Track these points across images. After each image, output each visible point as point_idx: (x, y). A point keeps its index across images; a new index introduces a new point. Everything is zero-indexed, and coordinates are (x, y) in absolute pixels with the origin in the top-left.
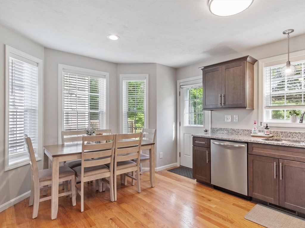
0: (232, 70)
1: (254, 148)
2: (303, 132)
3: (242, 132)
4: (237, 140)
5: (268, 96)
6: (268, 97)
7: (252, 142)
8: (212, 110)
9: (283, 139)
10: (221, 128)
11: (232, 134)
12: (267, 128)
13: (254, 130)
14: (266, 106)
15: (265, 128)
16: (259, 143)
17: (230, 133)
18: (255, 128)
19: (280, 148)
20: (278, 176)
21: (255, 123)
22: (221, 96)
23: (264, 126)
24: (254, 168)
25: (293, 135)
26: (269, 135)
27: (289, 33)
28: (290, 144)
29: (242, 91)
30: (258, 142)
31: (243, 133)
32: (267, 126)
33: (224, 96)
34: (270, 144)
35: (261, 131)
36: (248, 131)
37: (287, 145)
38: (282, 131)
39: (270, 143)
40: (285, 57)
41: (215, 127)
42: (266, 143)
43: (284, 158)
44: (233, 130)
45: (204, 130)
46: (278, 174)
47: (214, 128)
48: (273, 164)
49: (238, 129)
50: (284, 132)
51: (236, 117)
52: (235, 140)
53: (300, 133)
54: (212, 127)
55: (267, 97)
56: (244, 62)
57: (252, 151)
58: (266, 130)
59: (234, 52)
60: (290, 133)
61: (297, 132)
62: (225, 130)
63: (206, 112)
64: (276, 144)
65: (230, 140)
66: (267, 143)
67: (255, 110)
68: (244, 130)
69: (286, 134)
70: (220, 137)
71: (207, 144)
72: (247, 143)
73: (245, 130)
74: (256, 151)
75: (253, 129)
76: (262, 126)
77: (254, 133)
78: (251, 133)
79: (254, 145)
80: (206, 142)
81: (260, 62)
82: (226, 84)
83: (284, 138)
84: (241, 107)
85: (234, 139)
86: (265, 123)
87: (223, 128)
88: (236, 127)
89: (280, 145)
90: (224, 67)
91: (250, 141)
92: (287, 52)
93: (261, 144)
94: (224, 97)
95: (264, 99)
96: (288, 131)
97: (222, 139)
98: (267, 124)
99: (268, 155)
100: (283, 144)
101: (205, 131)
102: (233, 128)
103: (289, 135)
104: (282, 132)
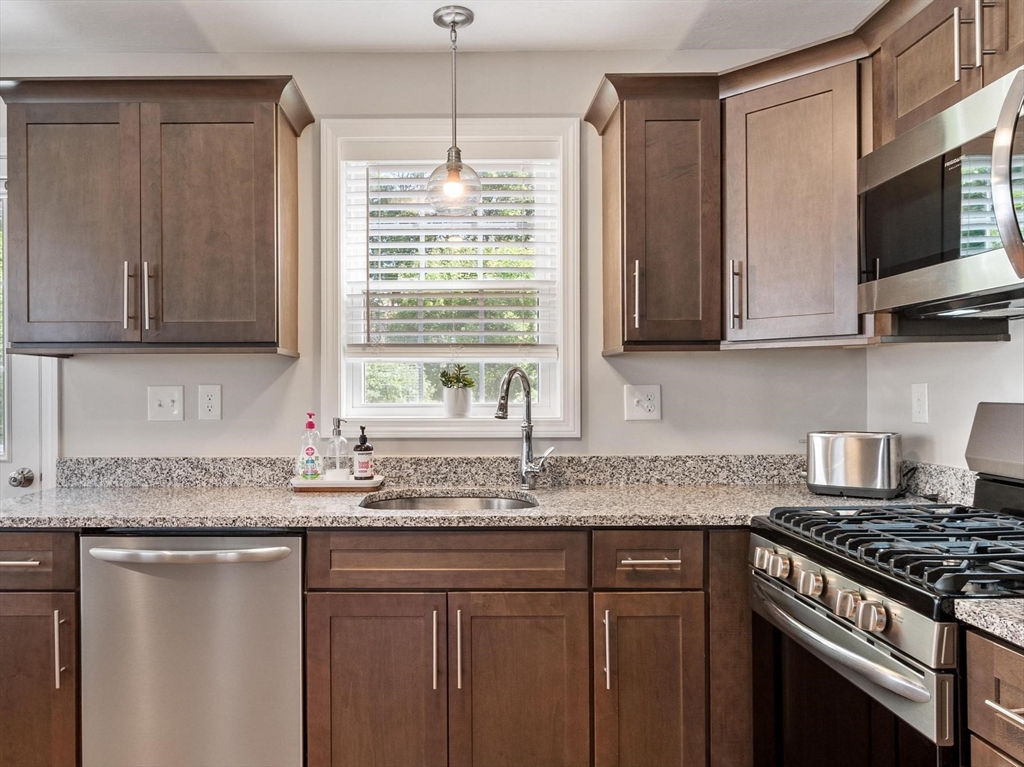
0: (198, 135)
1: (335, 556)
2: (490, 456)
3: (240, 471)
4: (250, 523)
5: (352, 295)
6: (356, 300)
7: (328, 524)
8: (64, 352)
9: (423, 490)
10: (126, 455)
11: (189, 485)
12: (363, 445)
13: (307, 458)
14: (349, 345)
15: (357, 448)
16: (362, 529)
17: (177, 485)
18: (309, 451)
19: (453, 540)
20: (446, 673)
21: (311, 425)
22: (136, 275)
23: (348, 439)
24: (336, 656)
25: (459, 470)
26: (371, 478)
27: (455, 23)
28: (491, 519)
29: (253, 259)
30: (359, 524)
31: (247, 477)
32: (364, 439)
33: (155, 276)
34: (413, 524)
35: (338, 465)
36: (272, 463)
37: (483, 524)
38: (417, 456)
39: (412, 519)
40: (439, 134)
41: (84, 456)
42: (392, 525)
43: (466, 585)
44: (196, 464)
45: (13, 474)
46: (444, 664)
47: (78, 462)
48: (422, 622)
49: (220, 456)
50: (426, 460)
51: (208, 397)
52: (238, 524)
53: (481, 461)
54: (68, 455)
55: (349, 300)
56: (265, 104)
57: (325, 573)
58: (358, 458)
59: (201, 46)
60: (448, 462)
61: (472, 456)
62: (147, 468)
63: (25, 363)
64: (437, 525)
65: (209, 524)
66: (400, 524)
67: (305, 360)
68: (250, 464)
69: (434, 470)
70: (148, 517)
71: (55, 565)
72: (302, 532)
73: (259, 462)
74: (349, 567)
75: (303, 456)
76: (342, 438)
77: (305, 474)
78: (292, 474)
79: (335, 540)
80: (50, 555)
81: (327, 127)
82: (166, 210)
83: (429, 489)
84: (249, 339)
85: (232, 516)
86: (354, 421)
87: (136, 457)
88: (207, 450)
89: (454, 525)
90: (151, 110)
91: (319, 519)
92: (450, 111)
93: (370, 529)
94: (152, 280)
95: (343, 309)
96: (441, 454)
97: (159, 524)
98: (363, 429)
99: (403, 583)
100: (465, 519)
101: (15, 480)
102: (192, 454)
103: (445, 470)
104: (417, 462)
